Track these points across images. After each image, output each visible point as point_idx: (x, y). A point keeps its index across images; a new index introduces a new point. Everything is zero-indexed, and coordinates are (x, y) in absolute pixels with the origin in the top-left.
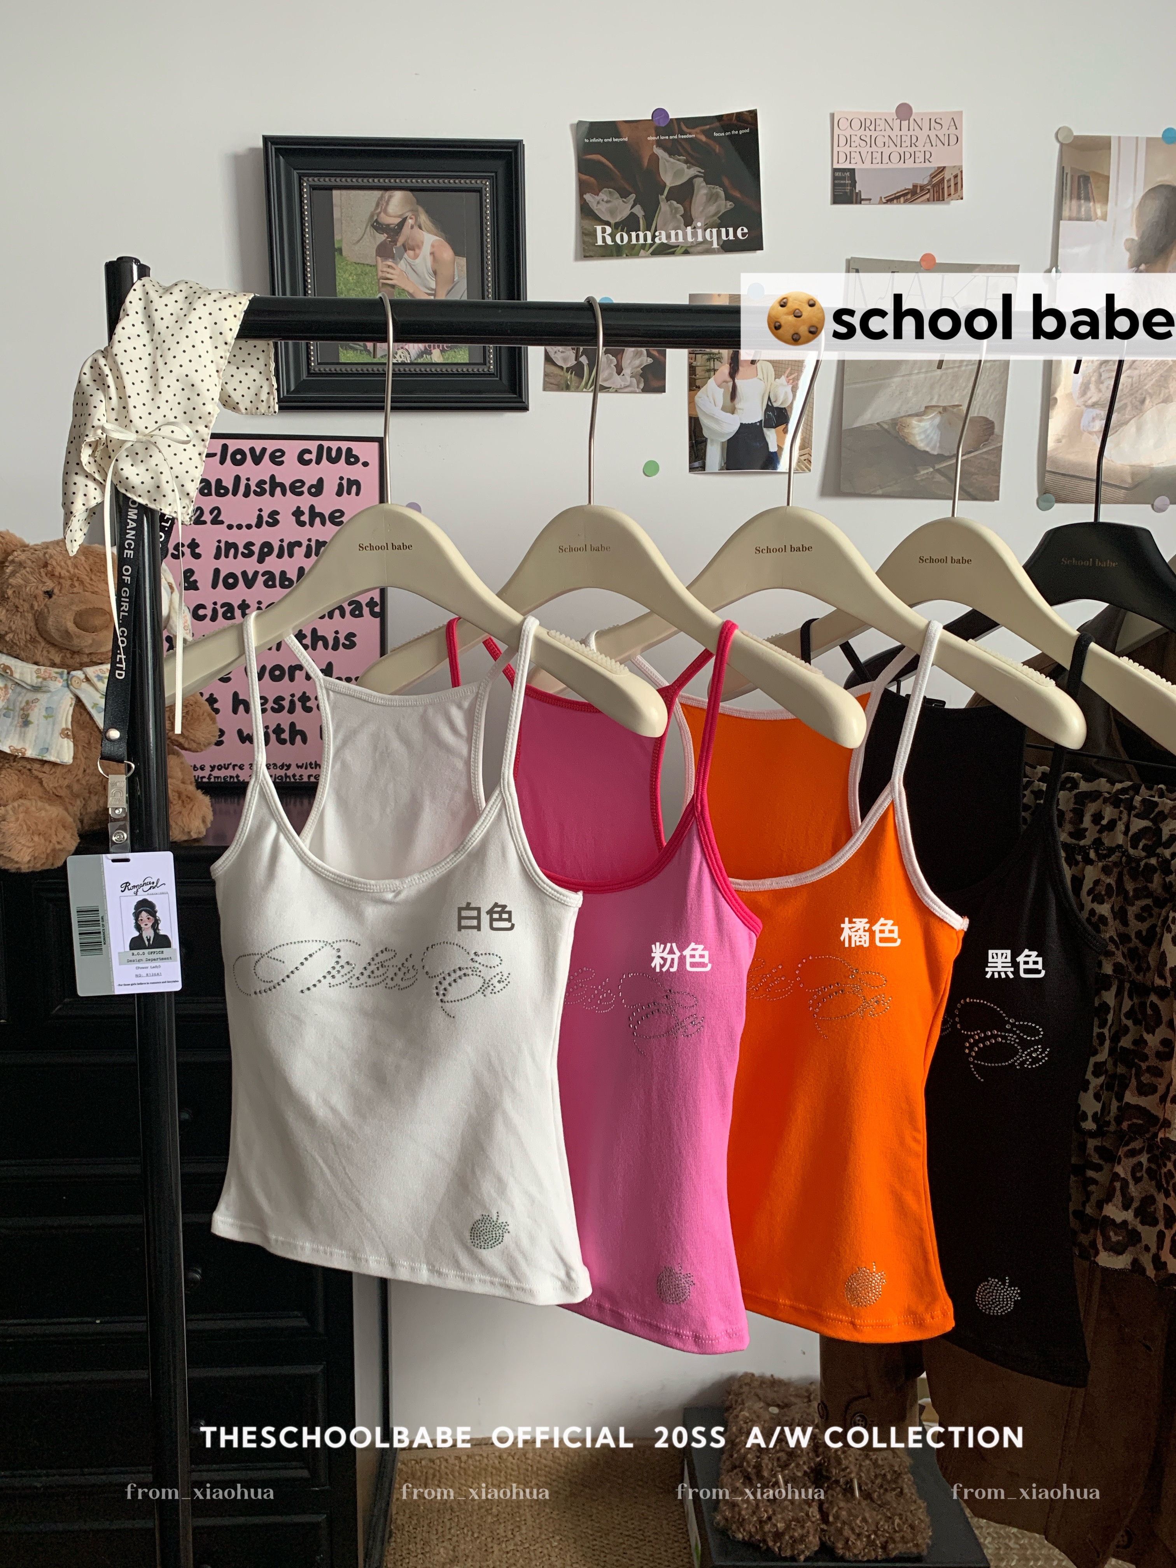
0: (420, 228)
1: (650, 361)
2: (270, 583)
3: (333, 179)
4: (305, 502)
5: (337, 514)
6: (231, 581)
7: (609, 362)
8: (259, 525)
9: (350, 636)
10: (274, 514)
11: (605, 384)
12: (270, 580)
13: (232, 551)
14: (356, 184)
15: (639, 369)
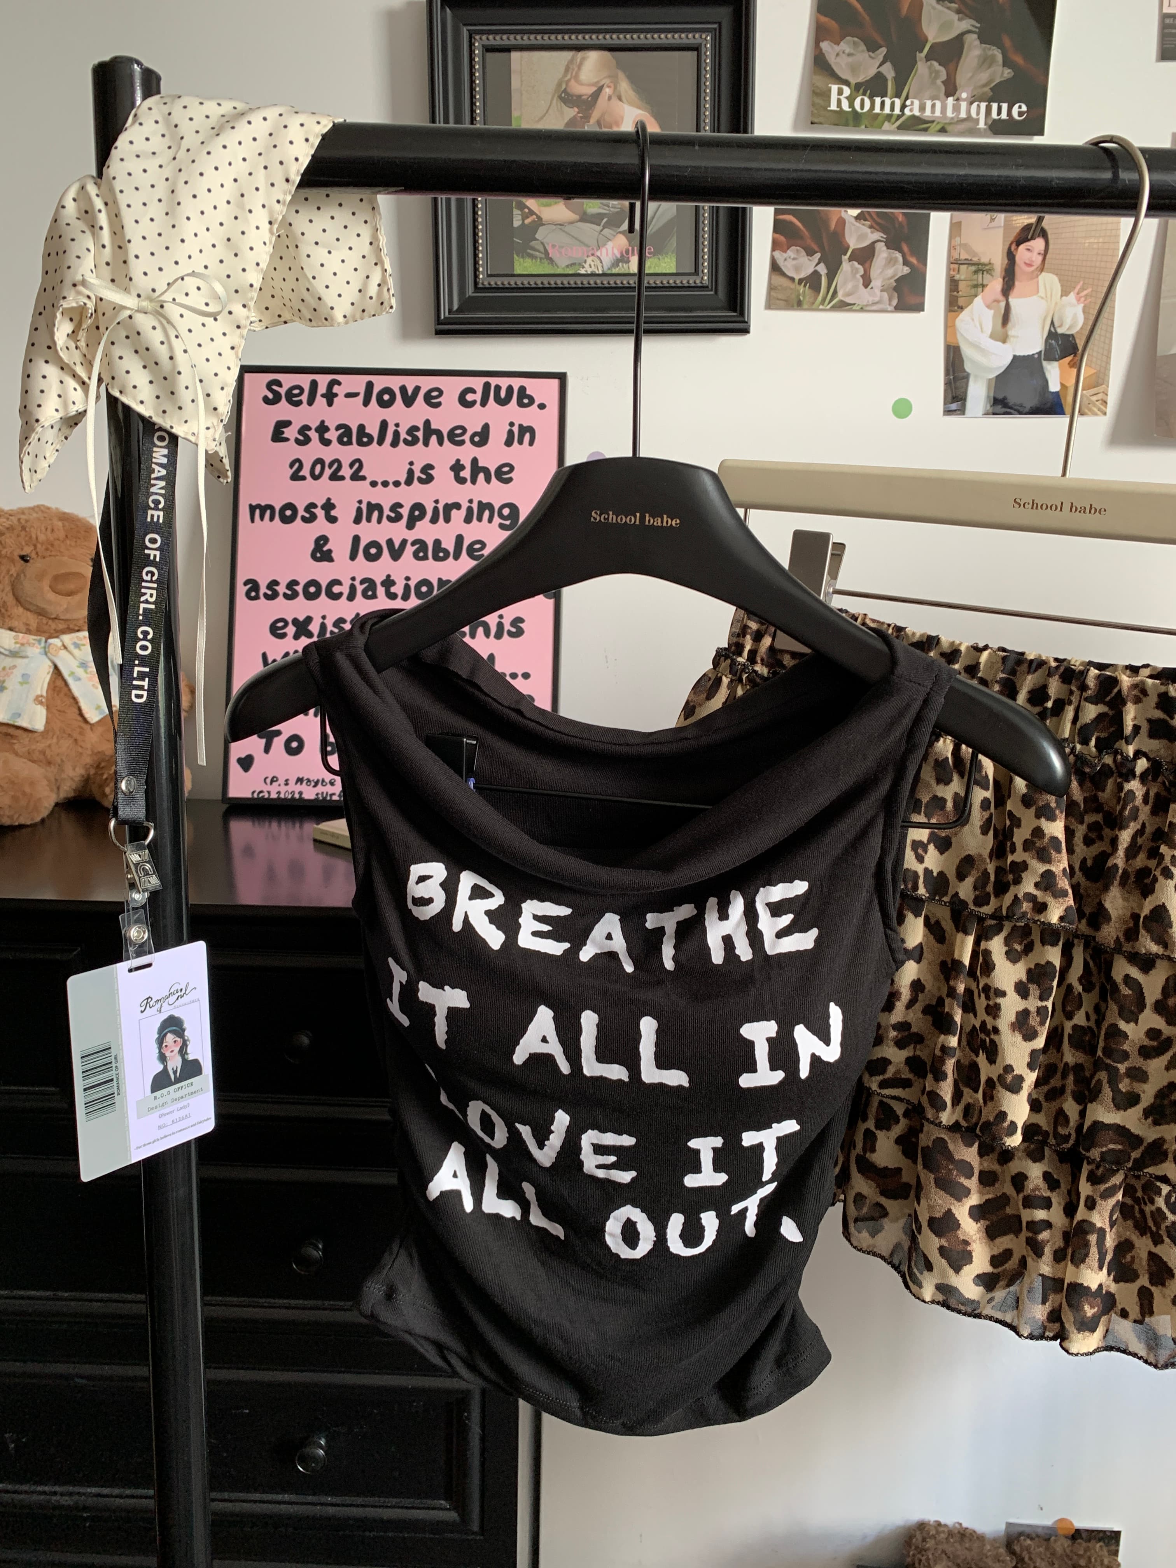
0: (620, 99)
1: (906, 270)
2: (421, 554)
3: (512, 37)
4: (466, 453)
5: (506, 469)
6: (373, 552)
7: (854, 271)
8: (409, 482)
9: (517, 621)
10: (427, 468)
11: (848, 300)
12: (421, 550)
13: (376, 514)
14: (541, 42)
15: (892, 281)
